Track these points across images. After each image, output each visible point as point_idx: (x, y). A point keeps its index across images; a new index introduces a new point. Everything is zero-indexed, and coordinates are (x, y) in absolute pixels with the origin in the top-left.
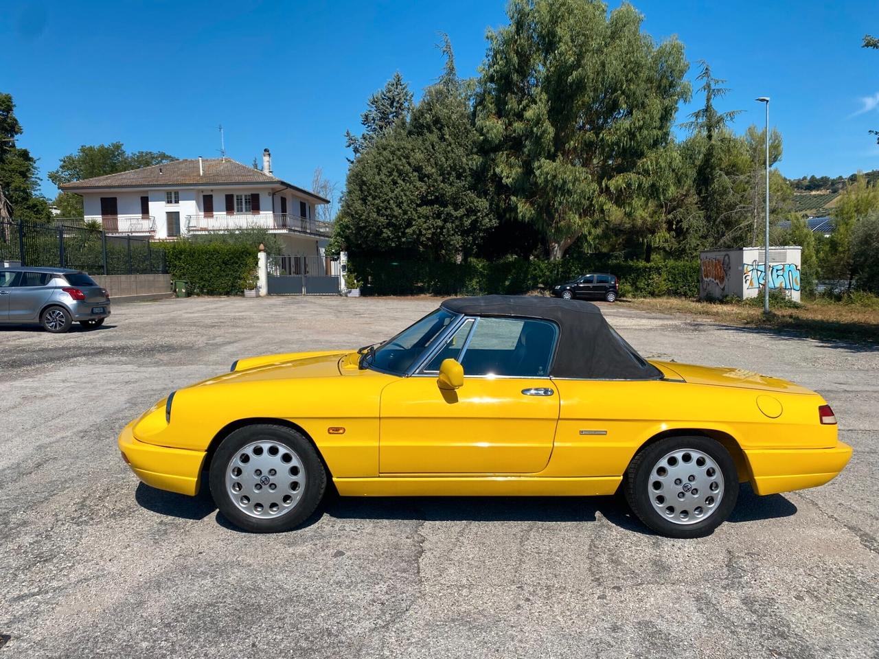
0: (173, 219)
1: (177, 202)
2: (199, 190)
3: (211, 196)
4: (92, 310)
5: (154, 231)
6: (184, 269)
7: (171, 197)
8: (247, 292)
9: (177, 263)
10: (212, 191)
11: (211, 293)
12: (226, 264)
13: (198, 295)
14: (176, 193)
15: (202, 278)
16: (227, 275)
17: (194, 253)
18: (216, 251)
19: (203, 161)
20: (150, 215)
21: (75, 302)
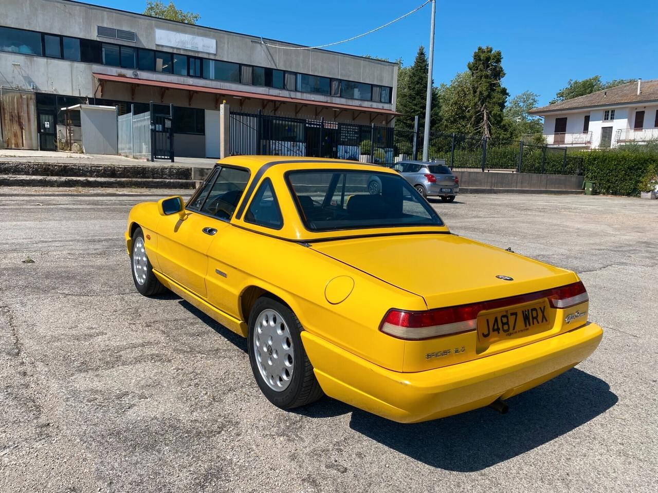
0: (607, 132)
1: (612, 118)
2: (632, 108)
3: (643, 112)
4: (441, 189)
5: (590, 143)
6: (595, 172)
7: (608, 115)
8: (643, 194)
9: (590, 167)
10: (645, 107)
11: (615, 193)
12: (631, 169)
13: (604, 194)
14: (613, 111)
15: (608, 181)
16: (631, 179)
17: (606, 159)
18: (624, 158)
19: (641, 83)
20: (589, 130)
21: (429, 183)
